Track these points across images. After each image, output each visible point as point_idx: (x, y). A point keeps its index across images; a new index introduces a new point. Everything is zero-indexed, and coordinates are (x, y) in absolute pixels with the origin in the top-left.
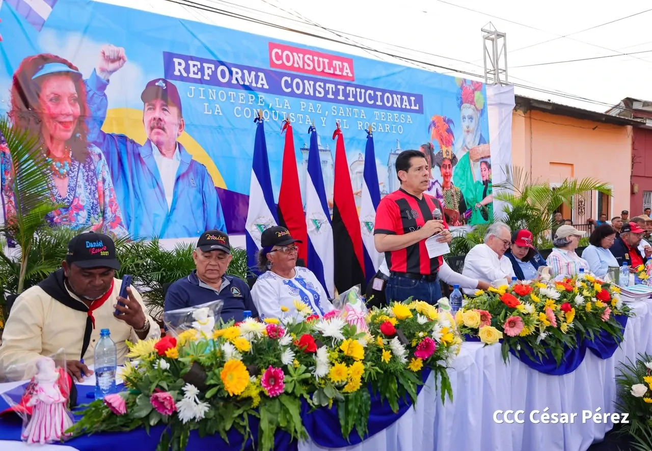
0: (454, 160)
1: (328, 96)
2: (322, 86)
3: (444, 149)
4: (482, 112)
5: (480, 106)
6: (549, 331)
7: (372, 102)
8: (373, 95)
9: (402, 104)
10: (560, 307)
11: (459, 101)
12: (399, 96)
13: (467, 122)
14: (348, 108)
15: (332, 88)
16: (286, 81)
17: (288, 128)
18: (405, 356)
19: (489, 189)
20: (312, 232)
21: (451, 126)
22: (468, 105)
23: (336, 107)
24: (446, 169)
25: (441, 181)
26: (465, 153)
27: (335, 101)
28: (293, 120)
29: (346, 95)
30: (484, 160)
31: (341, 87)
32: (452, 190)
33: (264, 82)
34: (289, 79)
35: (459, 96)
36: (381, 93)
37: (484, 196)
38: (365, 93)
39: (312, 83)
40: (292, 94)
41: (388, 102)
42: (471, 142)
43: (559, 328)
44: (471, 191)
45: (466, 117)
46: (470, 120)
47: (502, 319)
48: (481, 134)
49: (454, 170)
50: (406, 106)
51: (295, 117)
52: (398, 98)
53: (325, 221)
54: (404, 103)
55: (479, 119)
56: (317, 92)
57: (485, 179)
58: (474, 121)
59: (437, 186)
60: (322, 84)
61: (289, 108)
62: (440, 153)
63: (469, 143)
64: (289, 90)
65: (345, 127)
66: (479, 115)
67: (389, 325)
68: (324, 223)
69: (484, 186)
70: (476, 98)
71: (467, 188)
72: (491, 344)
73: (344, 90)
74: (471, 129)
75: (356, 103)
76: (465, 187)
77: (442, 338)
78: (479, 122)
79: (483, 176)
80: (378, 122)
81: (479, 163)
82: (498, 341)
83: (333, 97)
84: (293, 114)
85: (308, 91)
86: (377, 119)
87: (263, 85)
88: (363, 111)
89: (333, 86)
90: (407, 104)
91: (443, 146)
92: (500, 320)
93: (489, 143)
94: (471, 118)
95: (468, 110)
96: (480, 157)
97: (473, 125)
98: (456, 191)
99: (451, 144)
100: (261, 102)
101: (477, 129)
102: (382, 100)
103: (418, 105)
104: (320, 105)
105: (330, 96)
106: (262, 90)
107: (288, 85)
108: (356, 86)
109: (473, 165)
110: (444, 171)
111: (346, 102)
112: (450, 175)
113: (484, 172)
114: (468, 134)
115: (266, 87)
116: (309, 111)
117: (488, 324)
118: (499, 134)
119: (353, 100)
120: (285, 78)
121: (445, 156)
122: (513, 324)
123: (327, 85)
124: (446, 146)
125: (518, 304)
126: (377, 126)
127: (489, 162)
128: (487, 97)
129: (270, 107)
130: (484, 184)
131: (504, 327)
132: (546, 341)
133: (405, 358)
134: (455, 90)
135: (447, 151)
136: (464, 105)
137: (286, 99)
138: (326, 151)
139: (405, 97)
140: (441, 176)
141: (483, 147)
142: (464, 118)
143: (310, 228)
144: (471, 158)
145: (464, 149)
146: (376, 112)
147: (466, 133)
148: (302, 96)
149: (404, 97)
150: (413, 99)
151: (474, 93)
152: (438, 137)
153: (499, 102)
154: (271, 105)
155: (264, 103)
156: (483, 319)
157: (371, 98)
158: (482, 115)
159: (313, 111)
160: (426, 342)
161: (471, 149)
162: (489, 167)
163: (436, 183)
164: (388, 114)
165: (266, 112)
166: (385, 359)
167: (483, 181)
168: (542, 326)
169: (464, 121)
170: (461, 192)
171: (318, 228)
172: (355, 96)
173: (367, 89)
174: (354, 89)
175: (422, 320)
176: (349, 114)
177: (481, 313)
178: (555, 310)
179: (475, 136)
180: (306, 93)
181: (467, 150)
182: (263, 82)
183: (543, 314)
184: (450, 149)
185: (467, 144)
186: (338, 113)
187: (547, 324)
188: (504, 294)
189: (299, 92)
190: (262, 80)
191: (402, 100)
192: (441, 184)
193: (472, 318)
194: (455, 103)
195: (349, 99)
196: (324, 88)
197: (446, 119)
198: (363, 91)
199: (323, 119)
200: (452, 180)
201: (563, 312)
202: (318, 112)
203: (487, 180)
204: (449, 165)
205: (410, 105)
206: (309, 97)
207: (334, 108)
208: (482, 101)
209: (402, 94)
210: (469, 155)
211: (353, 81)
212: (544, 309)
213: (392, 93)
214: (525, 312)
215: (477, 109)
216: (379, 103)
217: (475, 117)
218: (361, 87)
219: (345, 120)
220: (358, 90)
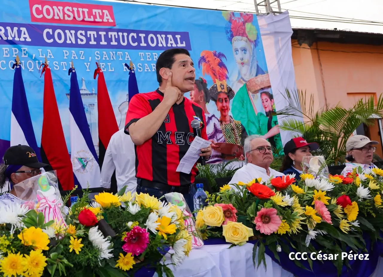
0: (230, 93)
1: (91, 43)
2: (84, 34)
3: (218, 83)
4: (256, 43)
5: (253, 37)
6: (321, 229)
7: (136, 44)
8: (136, 37)
9: (167, 42)
10: (335, 200)
11: (229, 34)
12: (163, 36)
13: (240, 54)
14: (111, 52)
15: (94, 35)
16: (48, 33)
17: (46, 71)
18: (110, 250)
19: (274, 120)
20: (78, 170)
21: (224, 60)
22: (239, 37)
23: (99, 52)
24: (222, 102)
25: (218, 115)
26: (241, 86)
27: (98, 46)
28: (57, 67)
29: (108, 40)
30: (265, 90)
31: (103, 33)
32: (232, 124)
33: (27, 36)
34: (50, 31)
35: (229, 30)
36: (144, 35)
37: (269, 127)
38: (128, 37)
39: (73, 32)
40: (55, 44)
41: (153, 42)
42: (248, 74)
43: (337, 227)
44: (253, 123)
45: (239, 50)
46: (244, 51)
47: (252, 213)
48: (258, 66)
49: (231, 104)
50: (172, 44)
51: (59, 65)
52: (162, 38)
53: (91, 158)
54: (170, 42)
55: (253, 50)
56: (79, 40)
57: (268, 110)
58: (248, 52)
59: (214, 121)
60: (83, 32)
61: (52, 57)
62: (214, 88)
63: (245, 75)
64: (52, 41)
65: (110, 70)
66: (252, 46)
67: (88, 213)
68: (90, 161)
69: (268, 117)
70: (247, 30)
71: (249, 121)
72: (239, 245)
73: (106, 36)
74: (245, 60)
75: (119, 47)
76: (246, 120)
77: (160, 229)
78: (253, 54)
79: (266, 108)
80: (143, 63)
81: (259, 94)
82: (247, 240)
83: (95, 43)
84: (57, 62)
85: (70, 40)
86: (142, 60)
87: (25, 38)
88: (127, 53)
89: (95, 33)
90: (173, 42)
91: (216, 80)
92: (250, 215)
93: (268, 73)
94: (244, 50)
95: (239, 42)
96: (259, 88)
97: (247, 57)
98: (236, 124)
99: (225, 77)
100: (25, 54)
101: (253, 60)
102: (146, 41)
103: (184, 42)
104: (83, 52)
105: (93, 42)
106: (25, 43)
107: (49, 36)
108: (118, 31)
109: (252, 97)
110: (220, 105)
111: (109, 46)
112: (228, 109)
113: (265, 103)
114: (243, 66)
115: (29, 40)
116: (73, 58)
117: (234, 220)
118: (278, 63)
119: (116, 44)
120: (46, 31)
121: (219, 90)
122: (266, 218)
123: (89, 33)
124: (220, 80)
125: (272, 195)
126: (144, 67)
127: (270, 92)
128: (260, 27)
129: (33, 58)
130: (267, 116)
131: (255, 222)
132: (320, 242)
133: (109, 253)
134: (223, 24)
135: (221, 85)
136: (235, 38)
137: (49, 50)
138: (92, 94)
139: (170, 37)
140: (218, 110)
141: (261, 78)
142: (237, 50)
143: (76, 166)
144: (248, 90)
145: (239, 81)
146: (141, 53)
147: (241, 65)
148: (65, 45)
149: (168, 36)
150: (178, 37)
151: (244, 25)
152: (210, 72)
153: (273, 31)
154: (34, 55)
155: (27, 54)
156: (229, 215)
157: (134, 40)
158: (256, 45)
159: (77, 58)
160: (135, 233)
161: (249, 81)
162: (271, 97)
163: (213, 118)
164: (154, 54)
165: (30, 63)
166: (75, 249)
167: (266, 113)
168: (309, 222)
169: (237, 54)
170: (242, 125)
171: (84, 167)
172: (117, 40)
173: (129, 32)
174: (116, 33)
175: (134, 209)
176: (113, 58)
177: (223, 207)
178: (328, 204)
179: (251, 68)
180: (68, 42)
181: (244, 82)
182: (25, 36)
183: (311, 208)
184: (225, 82)
185: (243, 76)
186: (102, 57)
187: (317, 220)
188: (253, 184)
189: (61, 42)
190: (25, 34)
191: (167, 39)
192: (219, 118)
193: (213, 214)
194: (224, 37)
195: (112, 43)
196: (86, 36)
197: (217, 53)
198: (125, 34)
199: (87, 64)
200: (230, 113)
201: (340, 207)
202: (81, 58)
203: (270, 111)
204: (225, 98)
205: (176, 43)
206: (71, 45)
207: (97, 54)
208: (255, 32)
209: (166, 33)
210: (247, 87)
211: (115, 26)
212: (313, 204)
213: (155, 33)
214: (283, 205)
215: (250, 41)
216: (143, 44)
217: (248, 48)
218: (123, 31)
219: (109, 64)
220: (120, 34)
